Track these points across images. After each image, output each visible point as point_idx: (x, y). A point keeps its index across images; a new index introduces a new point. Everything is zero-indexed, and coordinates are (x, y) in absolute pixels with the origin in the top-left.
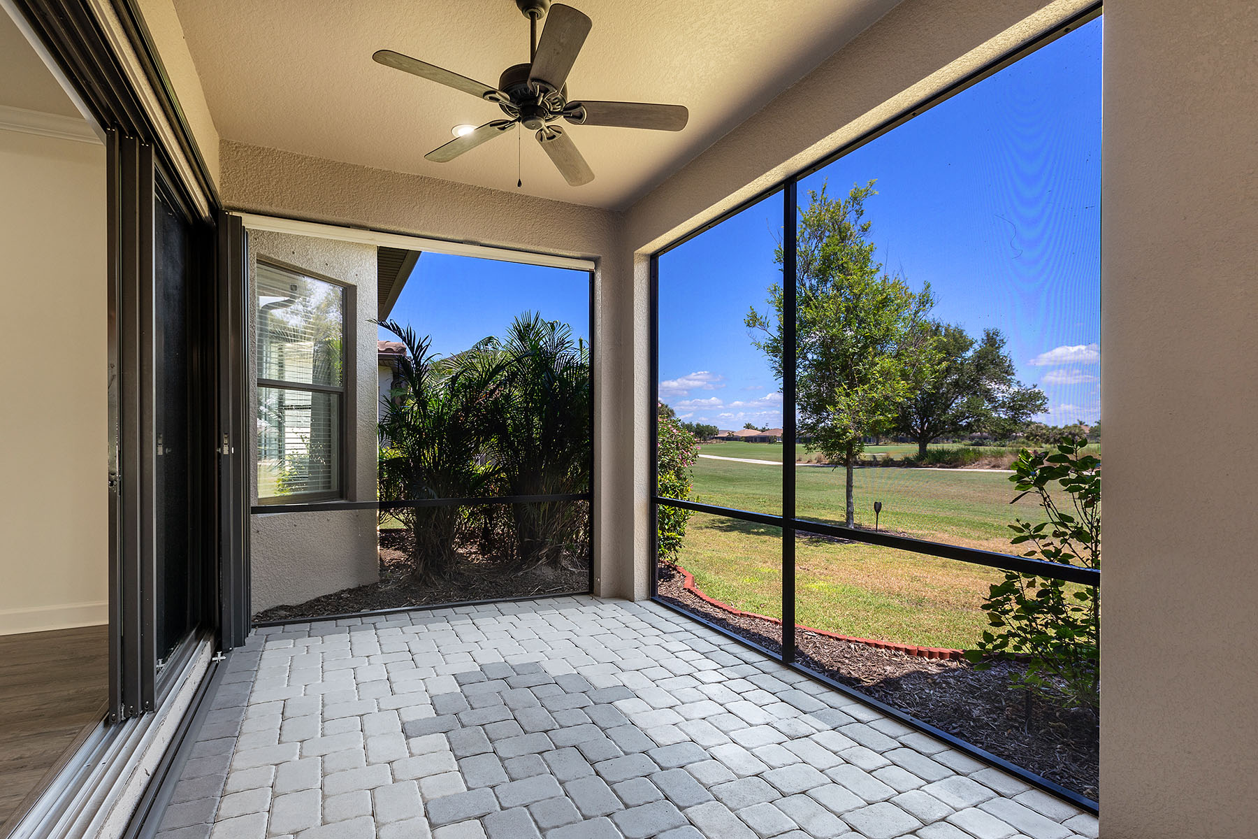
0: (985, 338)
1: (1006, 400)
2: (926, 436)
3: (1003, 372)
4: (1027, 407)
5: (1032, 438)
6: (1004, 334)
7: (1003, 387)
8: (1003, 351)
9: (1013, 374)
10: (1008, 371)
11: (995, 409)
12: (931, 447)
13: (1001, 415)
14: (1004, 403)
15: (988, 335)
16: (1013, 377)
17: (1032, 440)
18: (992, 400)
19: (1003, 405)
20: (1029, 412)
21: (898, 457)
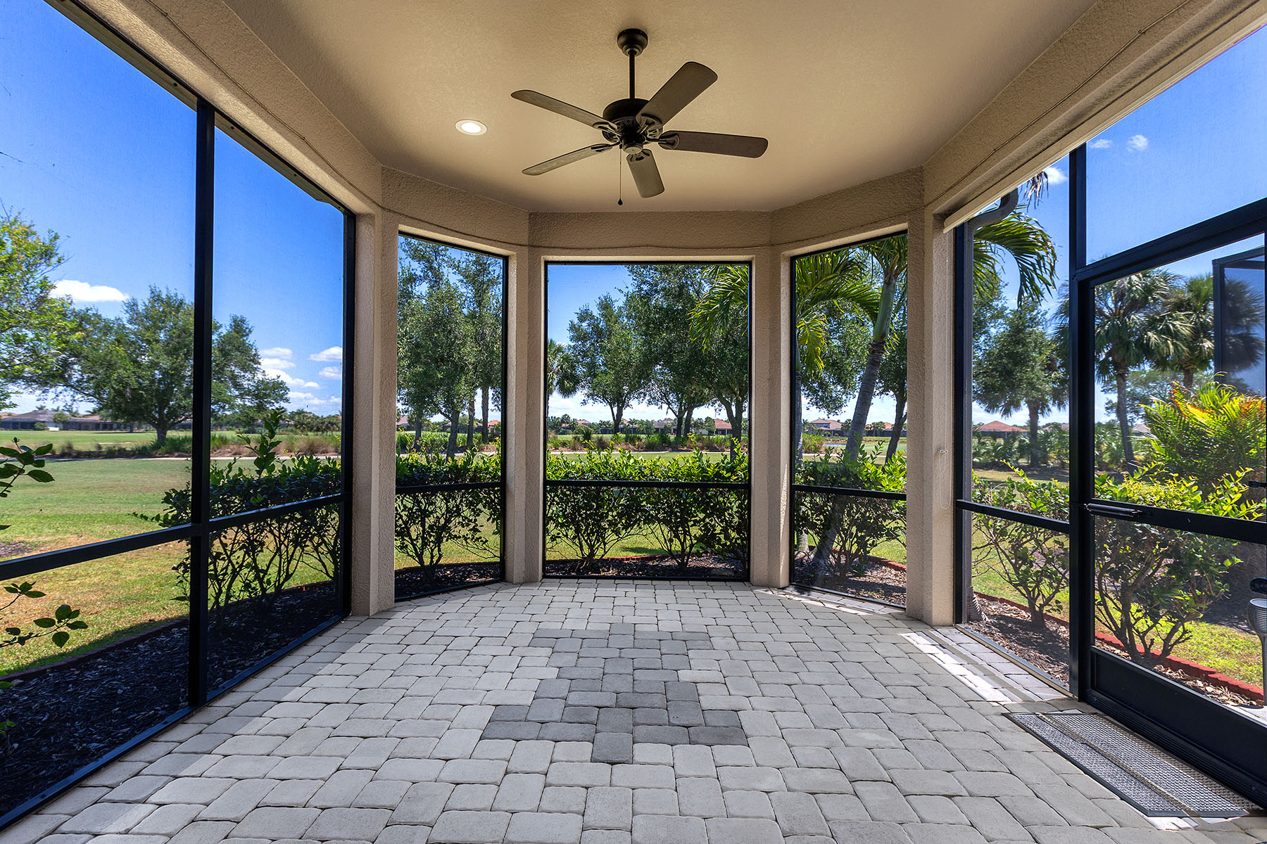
0: (233, 324)
1: (251, 388)
2: (166, 422)
3: (250, 361)
4: (270, 396)
5: (298, 426)
6: (250, 323)
7: (248, 375)
8: (251, 339)
9: (260, 364)
10: (255, 359)
11: (242, 396)
12: (171, 434)
13: (246, 403)
14: (249, 390)
15: (235, 321)
16: (259, 366)
17: (299, 428)
18: (237, 386)
19: (248, 392)
20: (273, 401)
21: (128, 446)
